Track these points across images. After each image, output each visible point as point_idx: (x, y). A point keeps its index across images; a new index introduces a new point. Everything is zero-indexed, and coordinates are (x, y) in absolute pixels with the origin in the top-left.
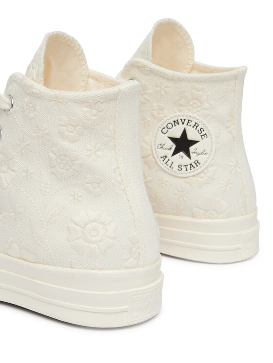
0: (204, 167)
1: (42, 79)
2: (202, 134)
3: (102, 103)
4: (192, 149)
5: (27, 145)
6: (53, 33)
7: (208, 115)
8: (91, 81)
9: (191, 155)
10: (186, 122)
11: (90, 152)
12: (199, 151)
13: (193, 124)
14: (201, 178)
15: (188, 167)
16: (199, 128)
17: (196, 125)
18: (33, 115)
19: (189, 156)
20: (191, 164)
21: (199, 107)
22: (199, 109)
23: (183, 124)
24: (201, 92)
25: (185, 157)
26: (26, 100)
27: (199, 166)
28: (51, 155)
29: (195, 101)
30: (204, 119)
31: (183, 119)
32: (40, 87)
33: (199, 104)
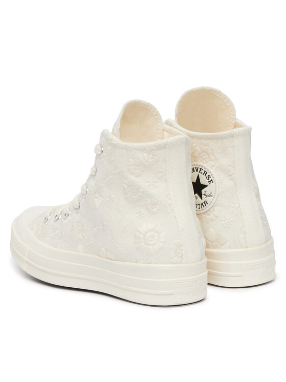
0: (210, 207)
1: (119, 134)
2: (209, 180)
3: (156, 150)
4: (203, 191)
5: (110, 179)
6: (131, 101)
7: (214, 166)
8: (166, 133)
9: (203, 196)
10: (199, 169)
11: (149, 184)
12: (208, 193)
13: (203, 171)
14: (208, 215)
15: (200, 206)
16: (207, 175)
17: (205, 173)
18: (112, 158)
19: (201, 197)
20: (202, 204)
21: (207, 158)
22: (207, 160)
23: (197, 171)
24: (207, 147)
25: (199, 198)
26: (109, 148)
27: (207, 205)
28: (125, 185)
29: (204, 154)
30: (211, 168)
31: (197, 167)
32: (116, 140)
33: (207, 156)
